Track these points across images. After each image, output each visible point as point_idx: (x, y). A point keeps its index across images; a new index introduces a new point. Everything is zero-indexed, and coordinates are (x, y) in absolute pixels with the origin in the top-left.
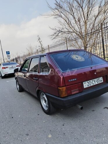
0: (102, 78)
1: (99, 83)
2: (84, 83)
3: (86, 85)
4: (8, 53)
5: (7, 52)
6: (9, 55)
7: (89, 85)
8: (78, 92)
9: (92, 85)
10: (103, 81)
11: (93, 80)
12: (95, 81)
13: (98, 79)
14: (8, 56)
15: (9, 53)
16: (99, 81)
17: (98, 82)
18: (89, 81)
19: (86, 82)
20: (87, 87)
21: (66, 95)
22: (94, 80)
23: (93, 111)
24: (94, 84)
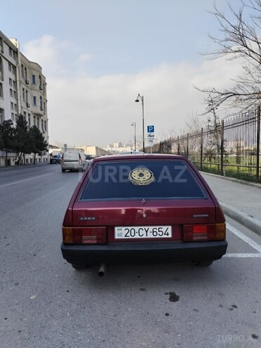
0: (170, 227)
1: (158, 236)
2: (116, 228)
3: (121, 233)
4: (151, 129)
5: (148, 127)
6: (152, 134)
7: (129, 234)
8: (95, 242)
9: (137, 236)
10: (170, 236)
11: (143, 228)
12: (147, 232)
13: (157, 227)
14: (150, 136)
15: (153, 131)
16: (161, 233)
17: (155, 234)
18: (130, 228)
19: (124, 228)
20: (123, 237)
21: (71, 242)
22: (147, 228)
23: (142, 290)
24: (144, 236)
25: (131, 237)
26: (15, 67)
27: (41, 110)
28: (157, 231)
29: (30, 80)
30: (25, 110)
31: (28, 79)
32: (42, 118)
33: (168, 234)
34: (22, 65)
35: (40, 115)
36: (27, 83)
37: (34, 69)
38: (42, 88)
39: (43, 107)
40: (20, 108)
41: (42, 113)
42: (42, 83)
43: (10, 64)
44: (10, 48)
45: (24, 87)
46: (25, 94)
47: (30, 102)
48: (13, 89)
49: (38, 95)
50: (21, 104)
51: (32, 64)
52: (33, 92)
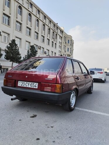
0: (37, 84)
1: (32, 87)
2: (19, 82)
3: (20, 84)
7: (22, 85)
9: (25, 86)
10: (37, 88)
11: (28, 83)
12: (29, 84)
13: (33, 83)
16: (33, 86)
18: (23, 82)
19: (21, 82)
20: (20, 86)
21: (5, 85)
22: (29, 83)
24: (27, 86)
25: (23, 86)
26: (62, 37)
27: (70, 53)
28: (32, 85)
29: (67, 42)
30: (64, 53)
31: (66, 42)
32: (71, 56)
33: (36, 87)
34: (65, 37)
35: (70, 55)
36: (66, 43)
37: (69, 38)
38: (72, 44)
39: (71, 52)
40: (62, 52)
41: (71, 54)
42: (72, 42)
43: (60, 36)
44: (61, 31)
45: (65, 44)
46: (65, 47)
47: (66, 50)
48: (60, 46)
49: (69, 47)
50: (63, 51)
51: (68, 36)
52: (68, 46)
